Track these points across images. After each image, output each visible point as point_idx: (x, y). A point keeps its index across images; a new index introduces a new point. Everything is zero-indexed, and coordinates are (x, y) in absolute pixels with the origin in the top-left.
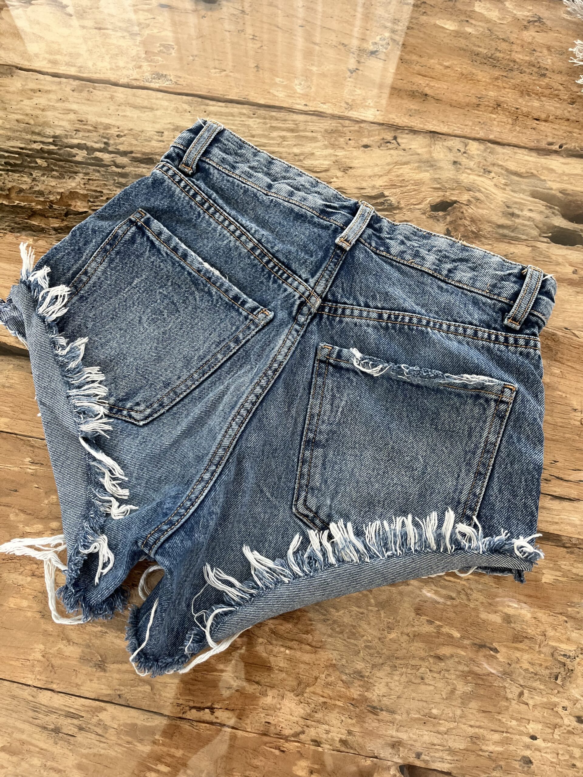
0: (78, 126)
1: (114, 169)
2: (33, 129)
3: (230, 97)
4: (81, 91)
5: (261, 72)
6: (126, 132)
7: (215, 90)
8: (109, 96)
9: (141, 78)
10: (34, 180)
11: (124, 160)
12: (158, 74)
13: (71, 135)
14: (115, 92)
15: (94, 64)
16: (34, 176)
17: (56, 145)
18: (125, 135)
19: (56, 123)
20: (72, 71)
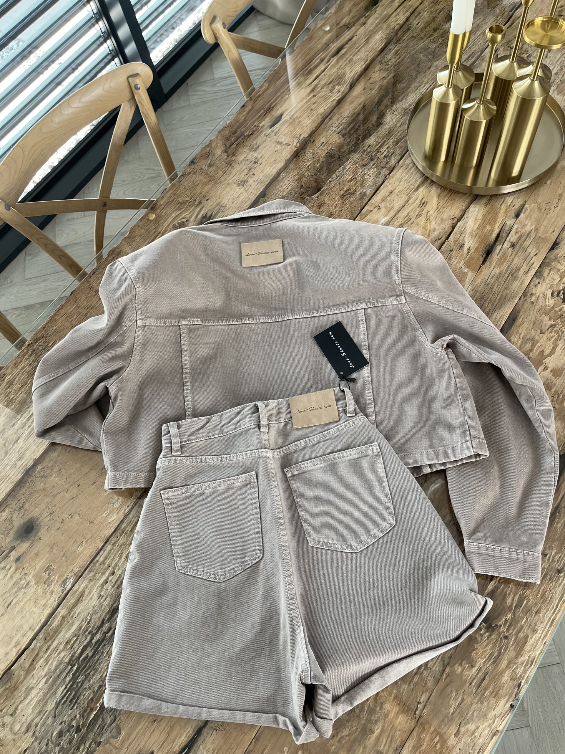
0: (69, 646)
1: (109, 635)
2: (56, 675)
3: (101, 547)
4: (49, 634)
5: (95, 522)
6: (89, 617)
7: (91, 553)
8: (61, 618)
9: (61, 593)
10: (90, 688)
11: (107, 625)
12: (63, 582)
13: (73, 653)
14: (60, 613)
15: (34, 619)
16: (88, 687)
17: (75, 665)
18: (91, 620)
19: (60, 659)
20: (31, 635)
